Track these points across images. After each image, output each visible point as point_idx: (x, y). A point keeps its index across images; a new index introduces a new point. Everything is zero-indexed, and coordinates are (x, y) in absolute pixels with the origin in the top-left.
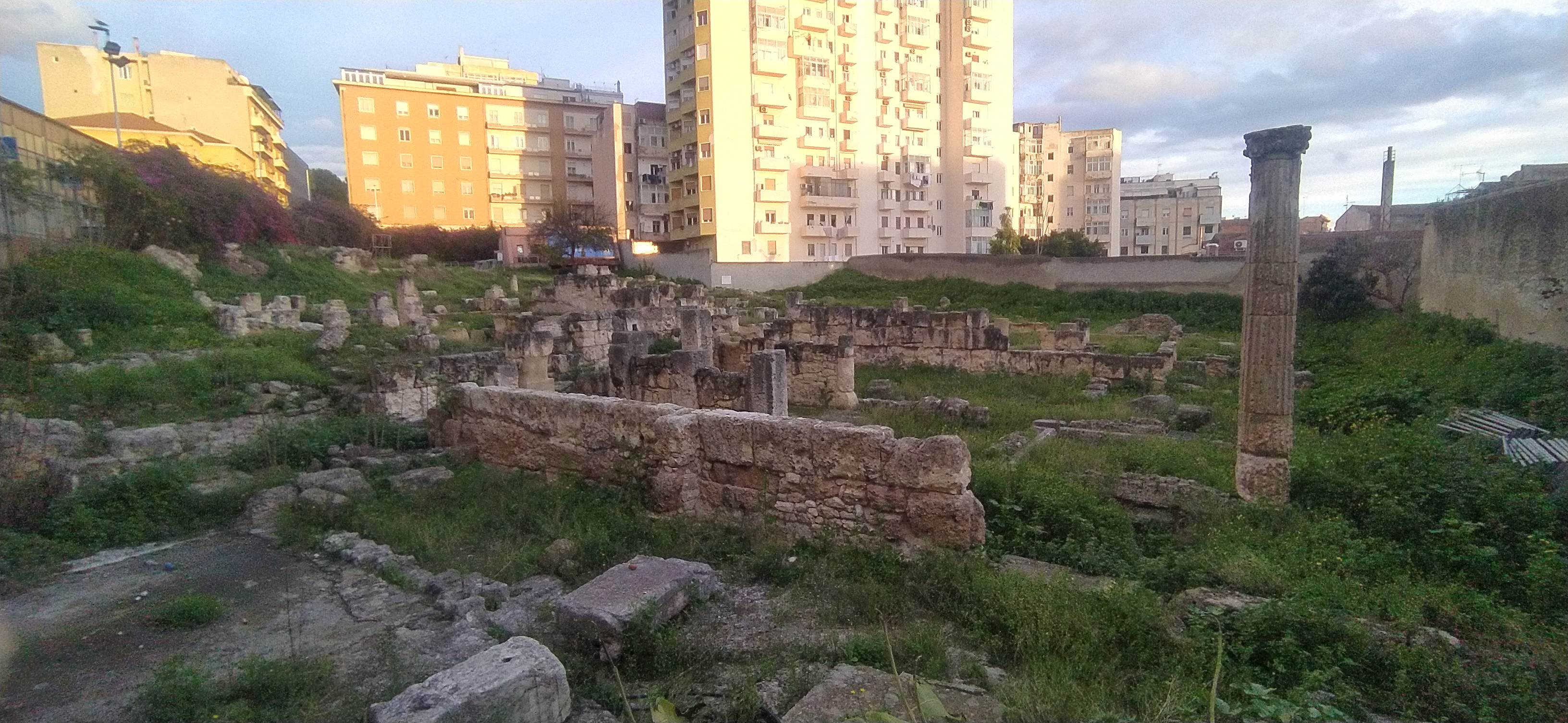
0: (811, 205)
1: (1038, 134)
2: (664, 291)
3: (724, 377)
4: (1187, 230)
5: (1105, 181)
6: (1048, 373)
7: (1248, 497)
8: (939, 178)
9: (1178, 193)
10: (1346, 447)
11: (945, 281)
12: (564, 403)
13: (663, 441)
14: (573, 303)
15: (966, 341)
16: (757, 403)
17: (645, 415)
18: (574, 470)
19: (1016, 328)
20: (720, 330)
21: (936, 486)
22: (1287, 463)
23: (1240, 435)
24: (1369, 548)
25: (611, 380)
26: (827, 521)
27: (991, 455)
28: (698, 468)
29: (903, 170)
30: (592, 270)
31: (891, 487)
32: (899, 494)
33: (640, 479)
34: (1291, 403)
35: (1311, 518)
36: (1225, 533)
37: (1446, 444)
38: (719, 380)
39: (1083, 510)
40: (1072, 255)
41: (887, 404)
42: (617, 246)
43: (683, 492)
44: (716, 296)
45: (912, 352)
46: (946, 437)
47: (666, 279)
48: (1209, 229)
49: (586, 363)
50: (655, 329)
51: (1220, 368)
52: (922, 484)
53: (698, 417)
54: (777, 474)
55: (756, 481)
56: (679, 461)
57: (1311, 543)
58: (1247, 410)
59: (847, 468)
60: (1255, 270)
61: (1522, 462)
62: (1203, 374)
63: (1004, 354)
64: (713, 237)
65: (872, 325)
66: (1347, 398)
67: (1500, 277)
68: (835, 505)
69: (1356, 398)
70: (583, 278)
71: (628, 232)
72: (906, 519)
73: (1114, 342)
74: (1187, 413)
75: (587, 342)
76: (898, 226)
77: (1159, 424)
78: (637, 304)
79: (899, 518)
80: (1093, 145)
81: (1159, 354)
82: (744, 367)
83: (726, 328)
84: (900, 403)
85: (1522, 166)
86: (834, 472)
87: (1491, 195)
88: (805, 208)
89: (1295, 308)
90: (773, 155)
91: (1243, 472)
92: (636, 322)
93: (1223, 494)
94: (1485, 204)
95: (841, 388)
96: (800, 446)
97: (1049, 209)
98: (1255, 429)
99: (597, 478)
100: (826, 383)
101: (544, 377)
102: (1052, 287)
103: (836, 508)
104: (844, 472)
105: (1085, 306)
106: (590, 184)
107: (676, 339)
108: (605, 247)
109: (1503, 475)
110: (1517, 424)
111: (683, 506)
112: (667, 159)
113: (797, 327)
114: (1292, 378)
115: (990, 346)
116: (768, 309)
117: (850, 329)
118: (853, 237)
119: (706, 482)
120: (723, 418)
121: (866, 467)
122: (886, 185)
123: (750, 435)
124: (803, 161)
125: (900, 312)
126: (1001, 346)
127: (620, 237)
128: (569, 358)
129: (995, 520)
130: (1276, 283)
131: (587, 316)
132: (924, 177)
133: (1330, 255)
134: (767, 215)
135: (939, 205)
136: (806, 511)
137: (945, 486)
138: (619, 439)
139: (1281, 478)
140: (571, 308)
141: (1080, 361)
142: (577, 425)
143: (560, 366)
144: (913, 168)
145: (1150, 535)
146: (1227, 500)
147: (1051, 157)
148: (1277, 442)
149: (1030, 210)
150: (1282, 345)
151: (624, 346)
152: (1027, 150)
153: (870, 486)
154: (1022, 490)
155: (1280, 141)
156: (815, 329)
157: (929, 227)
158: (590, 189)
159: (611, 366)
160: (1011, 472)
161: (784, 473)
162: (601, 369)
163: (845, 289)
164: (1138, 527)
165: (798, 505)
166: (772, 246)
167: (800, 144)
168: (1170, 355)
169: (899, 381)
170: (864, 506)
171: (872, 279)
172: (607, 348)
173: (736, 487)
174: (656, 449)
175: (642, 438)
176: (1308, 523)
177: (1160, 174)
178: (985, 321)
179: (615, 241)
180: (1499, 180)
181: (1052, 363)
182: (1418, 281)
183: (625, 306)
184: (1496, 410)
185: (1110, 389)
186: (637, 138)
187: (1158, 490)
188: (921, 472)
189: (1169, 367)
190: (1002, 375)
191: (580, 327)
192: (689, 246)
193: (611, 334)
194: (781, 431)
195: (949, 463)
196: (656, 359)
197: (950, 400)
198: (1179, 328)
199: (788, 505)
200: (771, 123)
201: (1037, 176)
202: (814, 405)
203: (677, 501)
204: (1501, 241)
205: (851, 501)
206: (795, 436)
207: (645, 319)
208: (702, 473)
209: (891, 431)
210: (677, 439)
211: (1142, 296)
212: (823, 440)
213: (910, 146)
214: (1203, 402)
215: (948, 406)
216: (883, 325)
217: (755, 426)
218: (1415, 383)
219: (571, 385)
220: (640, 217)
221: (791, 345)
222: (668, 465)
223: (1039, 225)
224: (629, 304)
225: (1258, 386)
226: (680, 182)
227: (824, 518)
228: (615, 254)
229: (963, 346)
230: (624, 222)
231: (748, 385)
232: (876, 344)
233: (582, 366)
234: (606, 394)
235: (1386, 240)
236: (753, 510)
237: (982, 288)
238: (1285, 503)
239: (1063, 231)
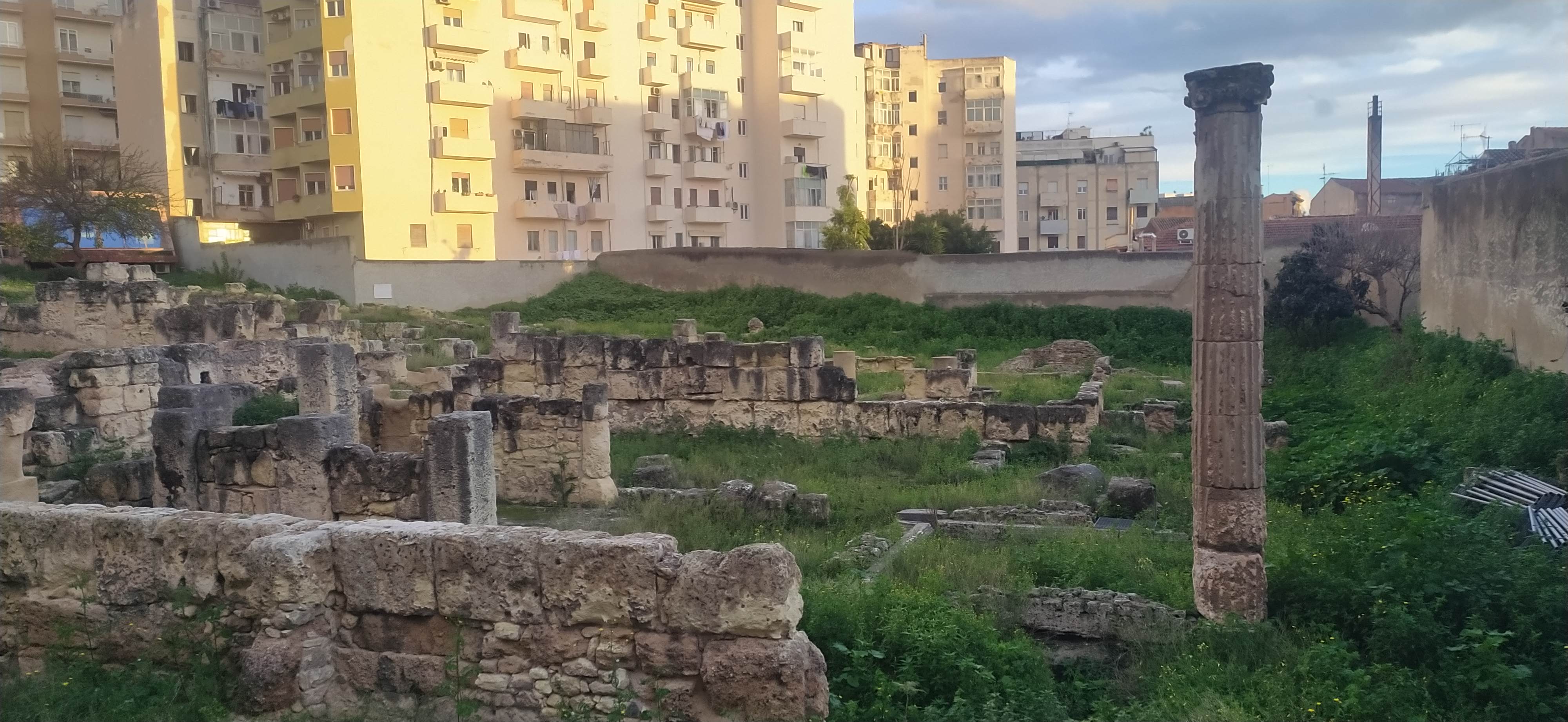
0: (531, 165)
1: (893, 61)
2: (264, 310)
3: (381, 461)
4: (1112, 213)
5: (994, 136)
6: (917, 434)
7: (1212, 615)
8: (742, 127)
9: (1097, 157)
10: (1337, 532)
11: (755, 293)
12: (57, 524)
13: (262, 583)
14: (78, 333)
15: (791, 391)
16: (441, 504)
17: (226, 537)
18: (78, 648)
19: (867, 366)
20: (372, 378)
21: (749, 627)
22: (1261, 561)
23: (1196, 522)
24: (1375, 679)
25: (156, 475)
26: (567, 700)
27: (834, 571)
28: (332, 627)
29: (683, 112)
30: (117, 273)
31: (676, 634)
32: (688, 645)
33: (216, 655)
34: (1262, 471)
35: (1297, 641)
36: (1183, 673)
37: (1463, 521)
38: (371, 467)
39: (977, 650)
40: (948, 251)
41: (666, 495)
42: (167, 229)
43: (302, 674)
44: (364, 320)
45: (704, 409)
46: (763, 546)
47: (267, 288)
48: (1142, 210)
49: (106, 445)
50: (247, 379)
51: (1164, 420)
52: (725, 626)
53: (331, 536)
54: (481, 626)
55: (439, 641)
56: (294, 617)
57: (1299, 677)
58: (1204, 483)
59: (600, 607)
60: (1206, 274)
61: (1553, 541)
62: (1141, 430)
63: (849, 407)
64: (356, 216)
65: (637, 366)
66: (1336, 459)
67: (1514, 281)
68: (581, 671)
69: (1348, 459)
70: (99, 287)
71: (190, 203)
72: (701, 686)
73: (1014, 385)
74: (1122, 490)
75: (108, 406)
76: (678, 203)
77: (1082, 509)
78: (210, 333)
79: (689, 685)
80: (974, 81)
81: (1078, 401)
82: (417, 442)
83: (383, 375)
84: (689, 493)
85: (1532, 129)
86: (579, 615)
87: (1499, 167)
88: (521, 170)
89: (1261, 331)
90: (462, 78)
91: (1202, 577)
92: (207, 367)
93: (1176, 612)
94: (1491, 179)
95: (589, 473)
96: (519, 575)
97: (911, 178)
98: (1215, 511)
99: (127, 660)
100: (562, 464)
101: (16, 476)
102: (919, 301)
103: (582, 677)
104: (596, 615)
105: (969, 329)
106: (110, 113)
107: (289, 397)
108: (146, 231)
109: (1532, 562)
110: (1546, 488)
111: (301, 699)
112: (263, 75)
113: (510, 371)
114: (1262, 433)
115: (826, 396)
116: (459, 341)
117: (602, 373)
118: (605, 220)
119: (346, 651)
120: (378, 535)
121: (632, 604)
122: (657, 135)
123: (429, 561)
124: (515, 92)
125: (684, 344)
126: (845, 395)
127: (174, 213)
128: (68, 436)
129: (844, 676)
130: (1234, 294)
131: (107, 358)
132: (718, 125)
133: (1304, 251)
134: (455, 181)
135: (743, 170)
136: (530, 687)
137: (763, 627)
138: (175, 583)
139: (1254, 583)
140: (72, 344)
141: (965, 415)
142: (87, 561)
143: (49, 452)
144: (699, 109)
145: (1078, 683)
146: (1182, 620)
147: (913, 97)
148: (1246, 530)
149: (883, 180)
150: (1246, 386)
151: (184, 411)
152: (877, 87)
153: (639, 636)
154: (883, 625)
155: (1232, 85)
156: (542, 374)
157: (727, 205)
158: (110, 122)
159: (158, 450)
160: (866, 596)
161: (491, 623)
162: (137, 455)
163: (591, 305)
164: (1059, 672)
165: (516, 678)
166: (465, 235)
167: (509, 58)
168: (1093, 402)
169: (684, 456)
170: (629, 670)
171: (637, 289)
172: (149, 416)
173: (403, 655)
174: (249, 597)
175: (220, 578)
176: (1296, 649)
177: (1071, 127)
178: (818, 356)
179: (164, 219)
180: (1507, 148)
181: (923, 420)
182: (1418, 287)
183: (186, 340)
184: (1518, 470)
185: (1009, 458)
186: (204, 34)
187: (1085, 612)
188: (723, 606)
189: (1092, 420)
190: (847, 440)
191: (93, 379)
192: (311, 231)
193: (156, 390)
194: (485, 552)
195: (768, 588)
196: (249, 433)
197: (768, 484)
198: (1105, 360)
199: (499, 680)
200: (458, 23)
201: (893, 127)
202: (543, 503)
203: (291, 690)
204: (1513, 232)
205: (609, 663)
206: (509, 557)
207: (227, 362)
208: (339, 635)
209: (673, 542)
210: (290, 577)
211: (1051, 312)
212: (558, 562)
213: (694, 74)
214: (1142, 472)
215: (765, 494)
216: (657, 365)
217: (436, 543)
218: (1421, 436)
219: (75, 488)
220: (214, 177)
221: (500, 403)
222: (273, 625)
223: (897, 204)
224: (193, 335)
225: (1216, 447)
226: (290, 118)
227: (564, 695)
228: (163, 243)
229: (786, 397)
230: (181, 186)
231: (425, 471)
232: (646, 396)
233: (98, 451)
234: (147, 501)
235: (1376, 228)
236: (436, 694)
237: (812, 303)
238: (1263, 621)
239: (934, 213)
